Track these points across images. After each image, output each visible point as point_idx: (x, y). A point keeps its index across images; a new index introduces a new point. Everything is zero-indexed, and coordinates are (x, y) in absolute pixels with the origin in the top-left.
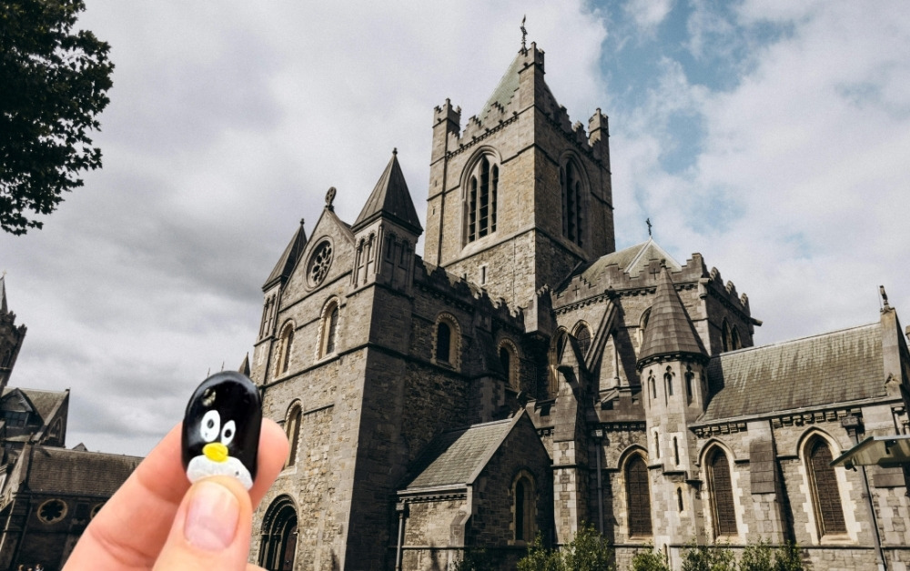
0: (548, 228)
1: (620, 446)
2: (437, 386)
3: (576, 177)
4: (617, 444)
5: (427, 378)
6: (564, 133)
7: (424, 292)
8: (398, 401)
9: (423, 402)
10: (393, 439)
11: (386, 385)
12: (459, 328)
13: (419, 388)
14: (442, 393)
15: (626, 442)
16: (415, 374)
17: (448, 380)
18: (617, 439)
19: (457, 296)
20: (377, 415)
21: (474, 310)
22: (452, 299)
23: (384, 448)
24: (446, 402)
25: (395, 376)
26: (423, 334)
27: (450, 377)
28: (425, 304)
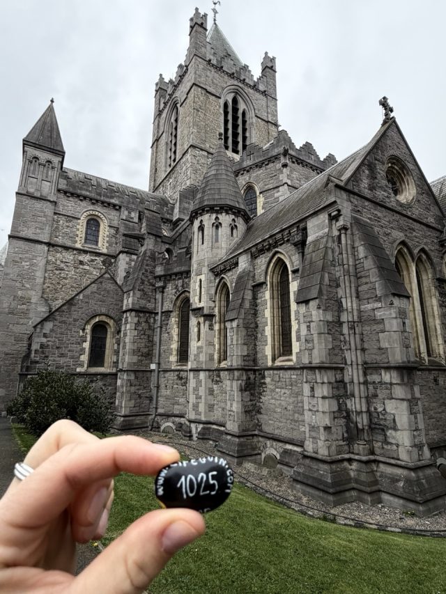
0: (208, 145)
1: (176, 293)
2: (81, 263)
3: (242, 106)
4: (174, 291)
5: (71, 258)
6: (227, 73)
7: (68, 197)
8: (39, 274)
9: (67, 275)
10: (33, 300)
11: (28, 263)
12: (106, 221)
13: (62, 265)
14: (87, 268)
15: (180, 289)
16: (58, 255)
17: (94, 258)
18: (174, 287)
19: (102, 198)
20: (18, 284)
21: (120, 207)
22: (97, 201)
23: (24, 307)
24: (91, 274)
25: (36, 256)
26: (68, 227)
27: (96, 256)
28: (69, 206)
